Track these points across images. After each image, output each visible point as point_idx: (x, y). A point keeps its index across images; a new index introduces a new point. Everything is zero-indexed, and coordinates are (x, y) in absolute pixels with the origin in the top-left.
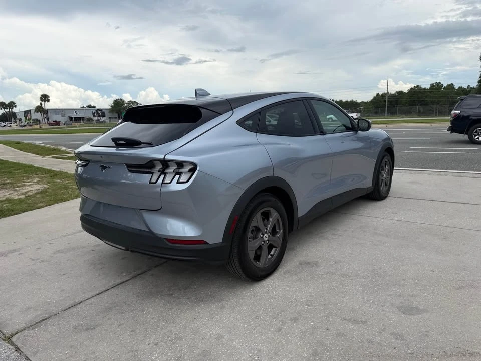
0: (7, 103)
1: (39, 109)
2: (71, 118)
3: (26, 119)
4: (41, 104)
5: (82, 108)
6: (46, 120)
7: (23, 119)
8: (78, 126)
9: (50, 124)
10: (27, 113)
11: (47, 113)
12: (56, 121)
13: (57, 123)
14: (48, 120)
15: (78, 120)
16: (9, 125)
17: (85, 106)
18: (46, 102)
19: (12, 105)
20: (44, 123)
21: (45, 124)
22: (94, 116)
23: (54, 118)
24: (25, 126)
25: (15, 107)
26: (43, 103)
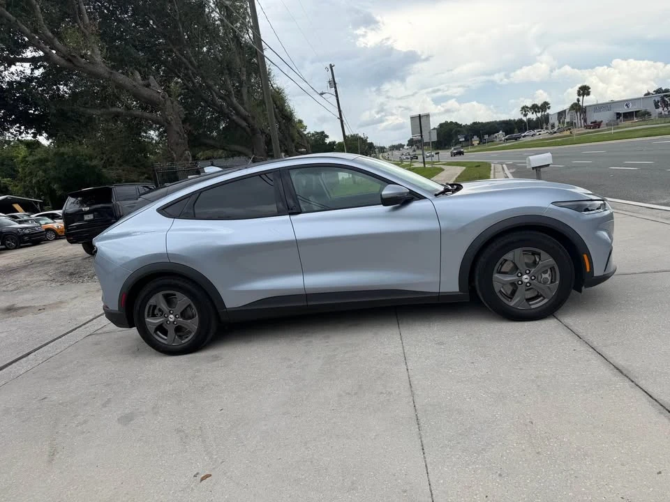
0: (539, 105)
1: (576, 107)
2: (618, 115)
3: (560, 123)
4: (578, 100)
5: (646, 95)
6: (582, 121)
7: (557, 123)
8: (626, 125)
9: (587, 127)
10: (561, 114)
11: (585, 112)
12: (595, 122)
13: (597, 125)
14: (585, 121)
15: (628, 116)
16: (538, 133)
17: (651, 92)
18: (585, 96)
19: (545, 106)
20: (580, 125)
21: (581, 127)
22: (657, 107)
23: (593, 117)
24: (555, 132)
25: (549, 108)
26: (581, 98)
